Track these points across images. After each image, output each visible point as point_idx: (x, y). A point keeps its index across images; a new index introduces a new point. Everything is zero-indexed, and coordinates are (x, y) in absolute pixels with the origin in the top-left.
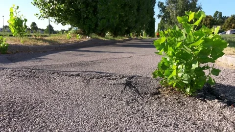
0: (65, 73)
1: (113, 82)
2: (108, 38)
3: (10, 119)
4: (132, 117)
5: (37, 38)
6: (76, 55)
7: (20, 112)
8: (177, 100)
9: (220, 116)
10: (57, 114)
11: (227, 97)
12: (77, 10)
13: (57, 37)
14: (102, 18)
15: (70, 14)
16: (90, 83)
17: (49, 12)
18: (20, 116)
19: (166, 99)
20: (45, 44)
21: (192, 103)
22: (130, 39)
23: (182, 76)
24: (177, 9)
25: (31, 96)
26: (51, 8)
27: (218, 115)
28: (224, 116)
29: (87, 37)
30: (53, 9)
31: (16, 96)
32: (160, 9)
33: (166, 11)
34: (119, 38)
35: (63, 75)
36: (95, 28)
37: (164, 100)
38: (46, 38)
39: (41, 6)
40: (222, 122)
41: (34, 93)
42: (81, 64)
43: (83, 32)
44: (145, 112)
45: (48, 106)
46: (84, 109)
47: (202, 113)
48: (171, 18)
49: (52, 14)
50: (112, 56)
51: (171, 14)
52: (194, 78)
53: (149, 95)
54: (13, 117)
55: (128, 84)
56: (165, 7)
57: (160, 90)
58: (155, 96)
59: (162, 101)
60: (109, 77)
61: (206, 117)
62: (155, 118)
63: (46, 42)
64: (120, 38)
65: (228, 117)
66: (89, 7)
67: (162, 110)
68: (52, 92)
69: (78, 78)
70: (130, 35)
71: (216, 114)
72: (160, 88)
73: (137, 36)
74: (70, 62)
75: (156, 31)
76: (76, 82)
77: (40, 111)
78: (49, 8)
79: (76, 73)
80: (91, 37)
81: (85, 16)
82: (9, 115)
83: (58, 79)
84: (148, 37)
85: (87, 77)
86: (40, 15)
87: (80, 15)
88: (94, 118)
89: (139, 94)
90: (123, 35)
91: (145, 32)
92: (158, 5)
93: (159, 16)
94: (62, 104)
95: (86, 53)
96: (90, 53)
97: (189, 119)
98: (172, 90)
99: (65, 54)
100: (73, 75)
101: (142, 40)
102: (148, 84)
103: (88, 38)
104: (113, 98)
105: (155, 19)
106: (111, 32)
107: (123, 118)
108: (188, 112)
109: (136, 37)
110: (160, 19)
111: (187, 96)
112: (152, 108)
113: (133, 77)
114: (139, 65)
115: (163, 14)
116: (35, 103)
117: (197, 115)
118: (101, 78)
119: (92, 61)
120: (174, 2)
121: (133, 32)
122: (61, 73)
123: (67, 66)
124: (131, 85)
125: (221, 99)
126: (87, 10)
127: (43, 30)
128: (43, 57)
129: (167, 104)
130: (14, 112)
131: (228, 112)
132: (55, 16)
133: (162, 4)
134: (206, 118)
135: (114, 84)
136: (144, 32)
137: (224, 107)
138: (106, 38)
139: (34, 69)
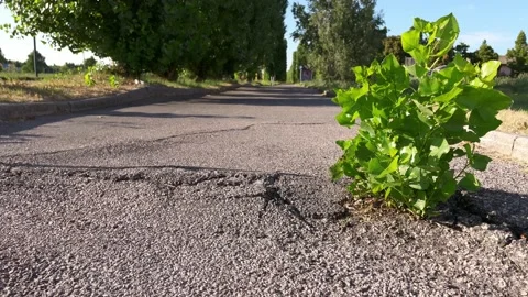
0: (104, 173)
1: (233, 191)
2: (184, 84)
4: (304, 281)
5: (9, 83)
6: (113, 124)
8: (394, 228)
9: (503, 262)
10: (107, 289)
11: (506, 216)
12: (110, 16)
13: (61, 82)
14: (172, 37)
15: (92, 26)
16: (176, 196)
17: (38, 19)
19: (368, 228)
20: (32, 99)
21: (430, 234)
22: (236, 86)
23: (408, 174)
24: (332, 20)
25: (21, 239)
26: (43, 10)
27: (499, 260)
28: (512, 262)
29: (137, 82)
30: (47, 14)
32: (298, 19)
33: (311, 24)
34: (208, 85)
35: (98, 178)
36: (155, 60)
37: (364, 231)
38: (32, 84)
39: (17, 6)
40: (513, 278)
41: (28, 230)
42: (134, 148)
43: (125, 68)
44: (328, 263)
45: (76, 267)
46: (176, 267)
47: (460, 258)
48: (321, 40)
49: (45, 25)
50: (204, 125)
51: (320, 32)
52: (434, 178)
53: (325, 220)
55: (271, 195)
56: (308, 16)
57: (347, 205)
58: (341, 221)
59: (359, 234)
60: (220, 178)
61: (473, 266)
62: (358, 277)
63: (33, 95)
64: (213, 82)
65: (522, 265)
66: (140, 11)
67: (365, 256)
68: (78, 226)
69: (140, 184)
70: (233, 77)
71: (492, 259)
72: (345, 200)
73: (250, 78)
74: (103, 144)
75: (288, 69)
76: (137, 197)
77: (55, 282)
78: (38, 10)
79: (133, 172)
80: (146, 82)
81: (131, 31)
83: (86, 189)
84: (273, 82)
85: (163, 181)
86: (14, 26)
87: (119, 28)
88: (209, 291)
89: (302, 218)
90: (219, 77)
91: (267, 71)
92: (293, 11)
93: (296, 36)
94: (113, 257)
95: (138, 119)
96: (149, 120)
97: (435, 274)
98: (377, 204)
99: (86, 123)
100: (124, 178)
101: (260, 88)
102: (317, 193)
103: (138, 84)
104: (242, 231)
105: (286, 41)
106: (191, 69)
107: (283, 287)
108: (427, 257)
109: (246, 82)
110: (298, 41)
111: (415, 220)
112: (340, 251)
113: (276, 177)
114: (274, 146)
115: (303, 31)
116: (37, 260)
117: (451, 264)
118: (200, 181)
119: (160, 140)
120: (326, 6)
121: (239, 69)
122: (93, 173)
123: (100, 152)
124: (278, 196)
125: (494, 223)
126: (135, 17)
127: (18, 64)
128: (29, 132)
129: (373, 240)
131: (519, 254)
132: (54, 30)
133: (301, 8)
134: (472, 270)
135: (237, 197)
136: (263, 72)
137: (509, 242)
138: (180, 83)
139: (15, 165)
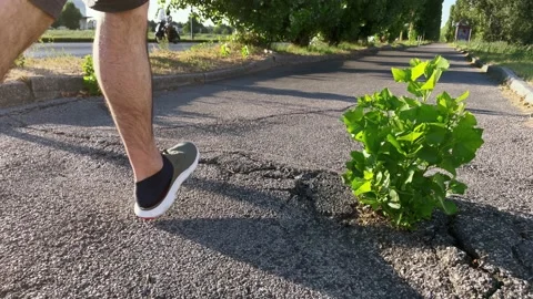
1: (270, 183)
2: (315, 50)
3: (85, 246)
7: (102, 234)
9: (440, 280)
18: (100, 242)
20: (175, 72)
27: (438, 278)
28: (449, 281)
29: (266, 51)
31: (101, 200)
34: (343, 48)
42: (234, 127)
54: (90, 243)
55: (299, 191)
57: (357, 208)
60: (269, 170)
63: (176, 68)
69: (211, 168)
71: (434, 276)
74: (213, 121)
80: (275, 51)
82: (85, 238)
84: (420, 42)
90: (354, 40)
91: (415, 28)
102: (338, 193)
103: (267, 53)
109: (386, 43)
113: (314, 174)
118: (252, 171)
119: (258, 119)
121: (379, 31)
124: (304, 192)
130: (93, 232)
131: (456, 277)
135: (271, 189)
136: (410, 29)
137: (455, 265)
138: (310, 50)
